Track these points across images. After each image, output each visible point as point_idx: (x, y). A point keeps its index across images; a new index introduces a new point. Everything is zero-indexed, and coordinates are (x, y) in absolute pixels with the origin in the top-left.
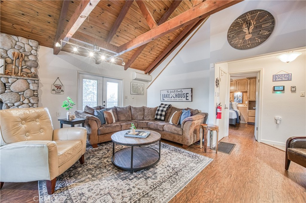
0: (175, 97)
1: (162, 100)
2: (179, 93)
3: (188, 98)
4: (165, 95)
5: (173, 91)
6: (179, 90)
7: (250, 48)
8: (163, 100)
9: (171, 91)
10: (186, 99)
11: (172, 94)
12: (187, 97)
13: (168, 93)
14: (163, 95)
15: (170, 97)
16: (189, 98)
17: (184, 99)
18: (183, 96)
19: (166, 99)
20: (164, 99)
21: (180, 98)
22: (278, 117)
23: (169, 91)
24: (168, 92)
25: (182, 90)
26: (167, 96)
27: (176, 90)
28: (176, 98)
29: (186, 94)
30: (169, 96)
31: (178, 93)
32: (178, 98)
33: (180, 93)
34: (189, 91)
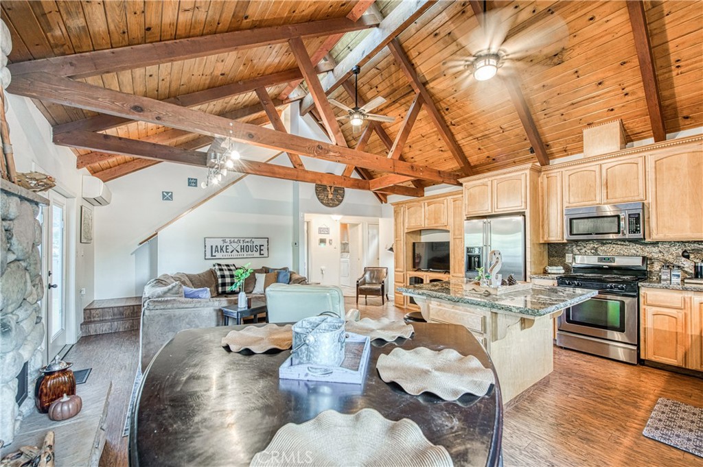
0: (239, 251)
1: (209, 256)
2: (247, 244)
3: (262, 252)
4: (217, 246)
5: (236, 240)
6: (247, 240)
7: (331, 207)
8: (212, 256)
9: (233, 240)
10: (260, 254)
11: (235, 245)
12: (261, 250)
13: (225, 244)
14: (212, 247)
15: (230, 250)
16: (265, 252)
17: (257, 254)
18: (255, 249)
19: (219, 255)
20: (213, 254)
21: (250, 252)
22: (323, 267)
23: (227, 240)
24: (224, 241)
25: (253, 240)
26: (221, 249)
27: (242, 239)
28: (242, 253)
29: (260, 246)
30: (227, 249)
31: (245, 244)
32: (245, 253)
33: (249, 244)
34: (264, 242)
